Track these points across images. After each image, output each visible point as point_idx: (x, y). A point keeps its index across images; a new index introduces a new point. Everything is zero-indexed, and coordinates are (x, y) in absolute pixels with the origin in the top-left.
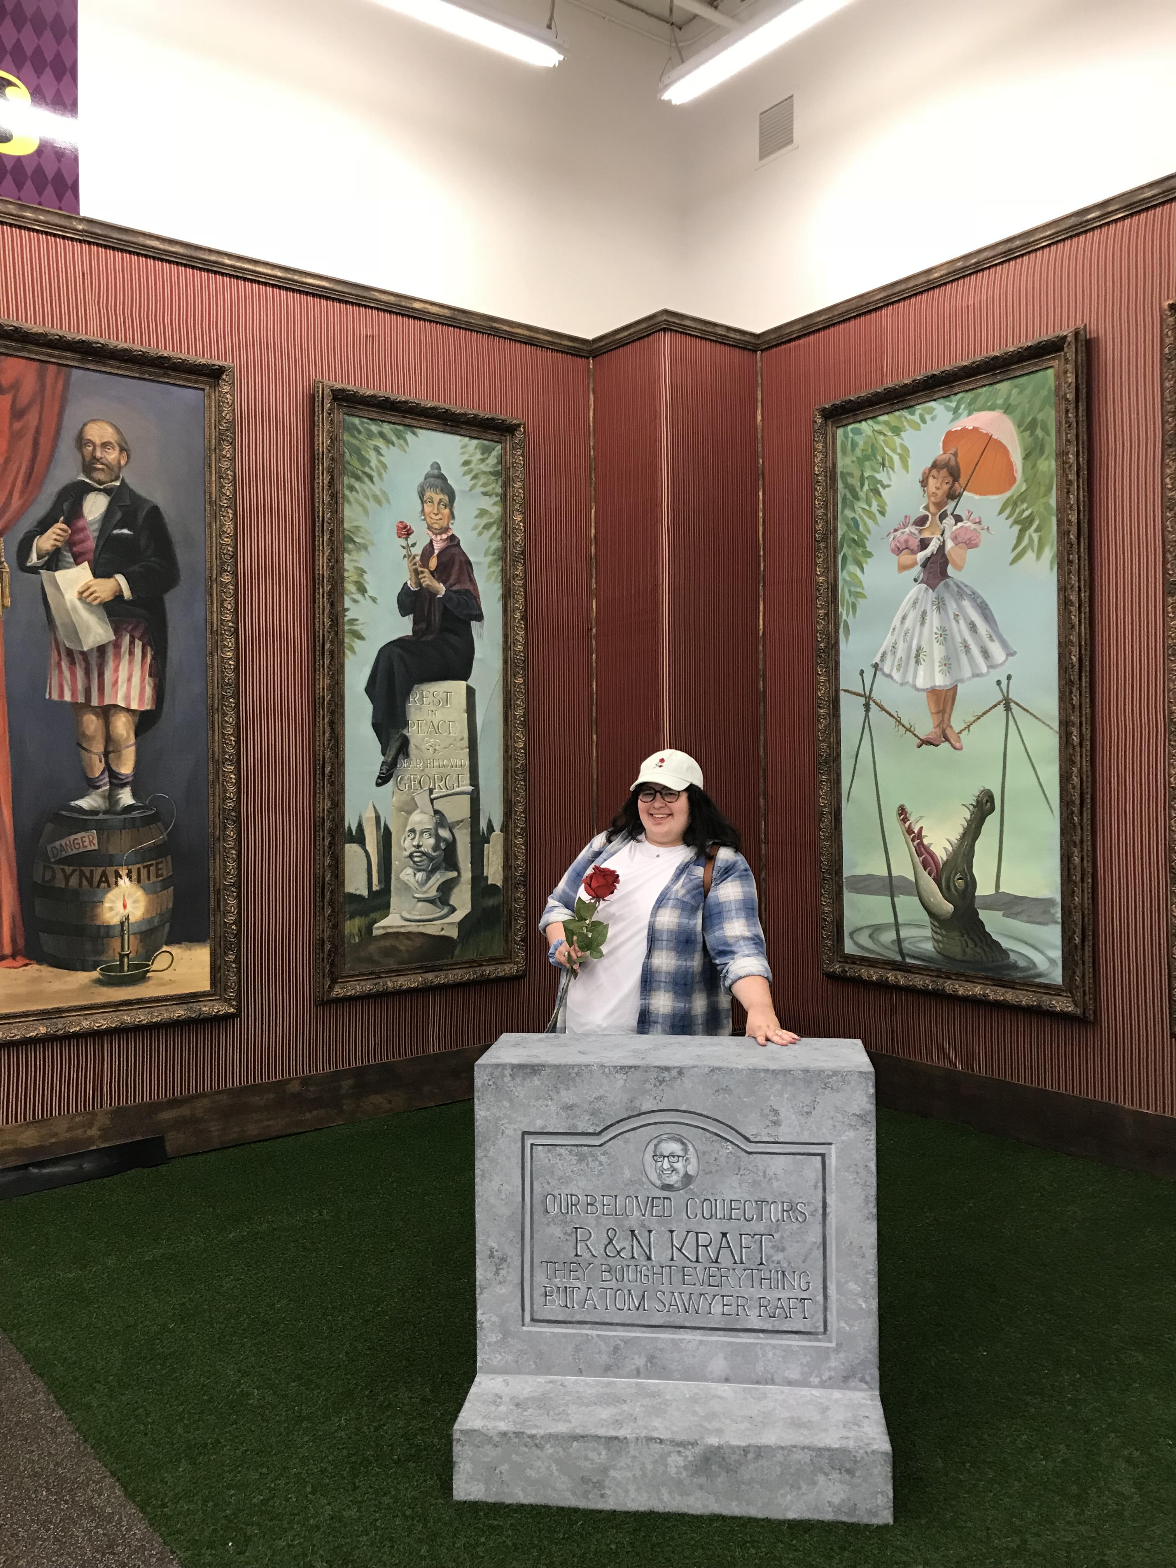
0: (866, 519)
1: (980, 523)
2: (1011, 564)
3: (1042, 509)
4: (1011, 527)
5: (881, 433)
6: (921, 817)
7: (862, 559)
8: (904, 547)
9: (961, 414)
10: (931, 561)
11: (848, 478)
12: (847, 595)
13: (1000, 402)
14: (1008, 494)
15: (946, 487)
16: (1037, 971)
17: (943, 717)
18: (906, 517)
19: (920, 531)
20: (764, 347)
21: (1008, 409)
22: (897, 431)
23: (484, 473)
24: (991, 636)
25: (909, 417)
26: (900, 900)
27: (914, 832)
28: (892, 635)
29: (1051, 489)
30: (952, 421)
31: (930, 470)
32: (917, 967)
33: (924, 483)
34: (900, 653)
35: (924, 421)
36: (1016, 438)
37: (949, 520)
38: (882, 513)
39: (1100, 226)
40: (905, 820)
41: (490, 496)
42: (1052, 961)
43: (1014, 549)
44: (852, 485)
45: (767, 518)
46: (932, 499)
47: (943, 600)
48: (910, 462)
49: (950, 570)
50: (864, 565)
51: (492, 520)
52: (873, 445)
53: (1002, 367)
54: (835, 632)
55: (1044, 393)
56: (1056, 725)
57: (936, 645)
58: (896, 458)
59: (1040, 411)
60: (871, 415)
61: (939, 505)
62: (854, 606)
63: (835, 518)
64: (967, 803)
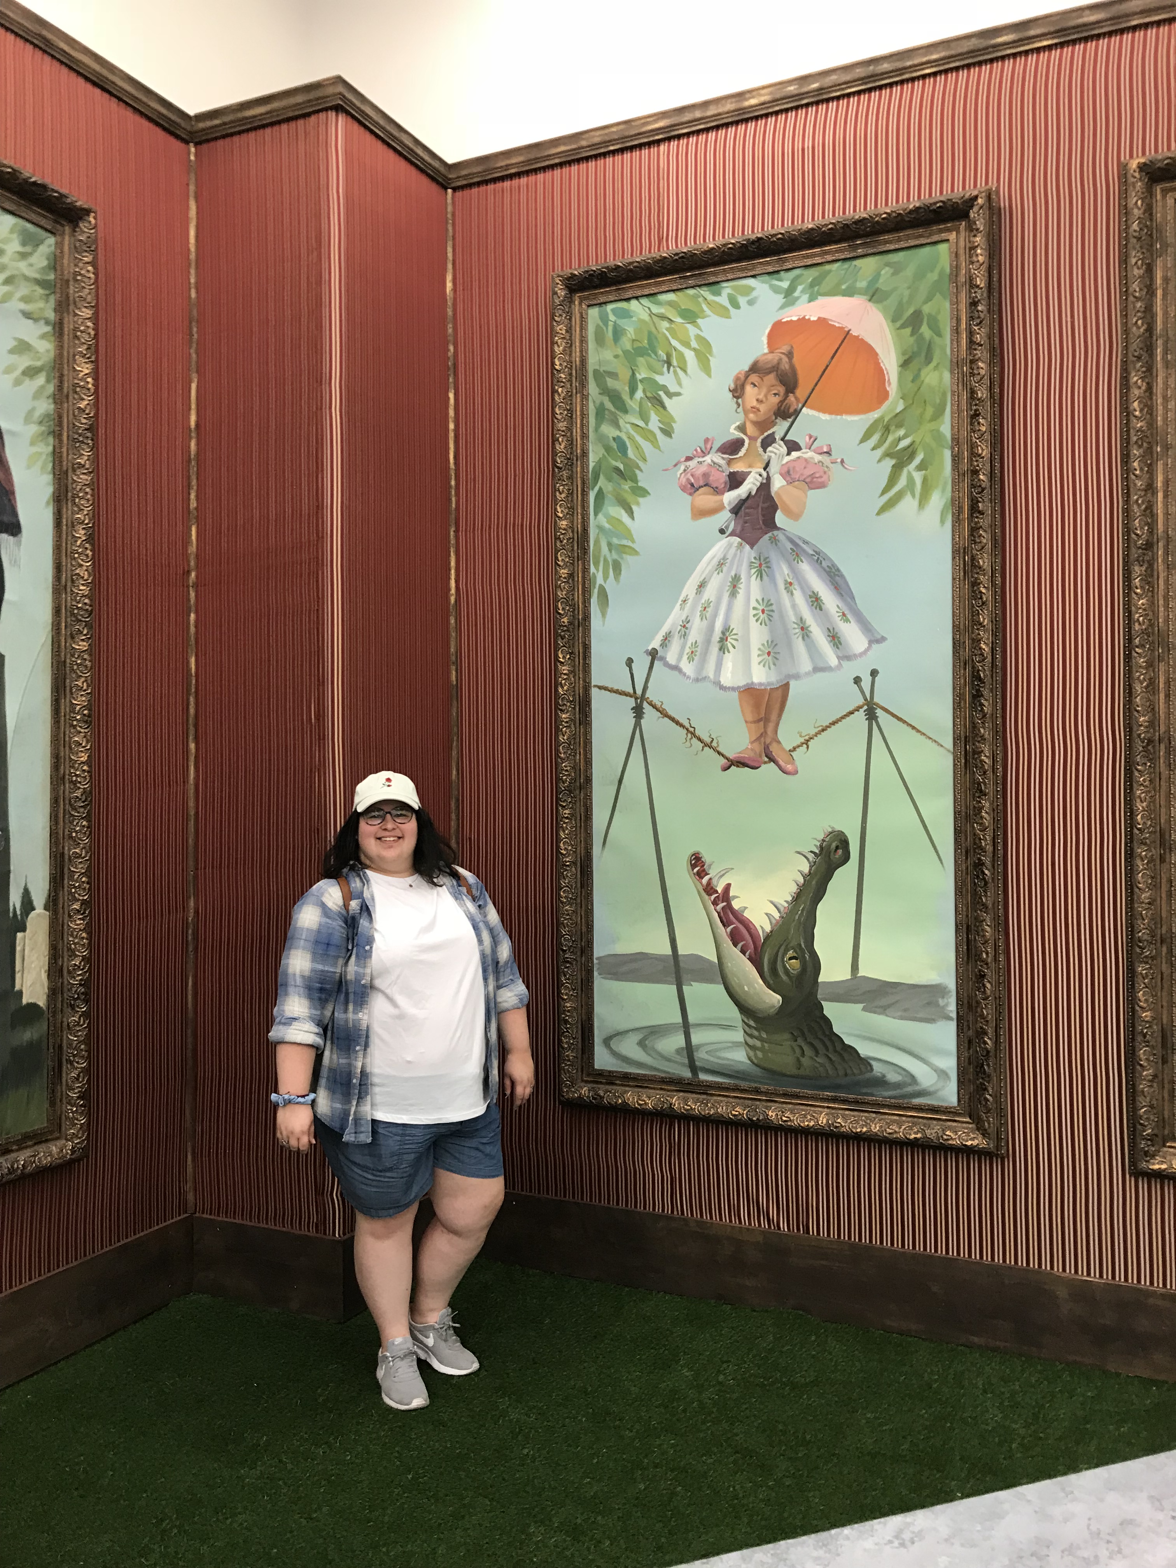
0: (639, 439)
1: (828, 453)
2: (878, 514)
3: (928, 439)
4: (879, 461)
5: (663, 317)
6: (728, 871)
7: (630, 498)
8: (702, 483)
9: (798, 298)
10: (746, 505)
11: (608, 380)
12: (605, 549)
13: (862, 284)
14: (875, 415)
15: (775, 400)
16: (917, 1088)
17: (765, 727)
18: (707, 440)
19: (729, 463)
20: (459, 184)
21: (875, 295)
22: (691, 316)
23: (26, 278)
24: (844, 614)
25: (710, 297)
26: (694, 990)
27: (717, 892)
28: (682, 608)
29: (944, 410)
30: (782, 307)
31: (747, 375)
32: (719, 1087)
33: (738, 392)
34: (695, 635)
35: (736, 306)
36: (889, 337)
37: (778, 449)
38: (668, 432)
39: (1014, 55)
40: (701, 875)
41: (36, 320)
42: (942, 1074)
43: (884, 492)
44: (615, 390)
45: (462, 430)
46: (751, 416)
47: (767, 561)
48: (713, 362)
49: (780, 519)
50: (634, 508)
51: (39, 364)
52: (650, 333)
53: (867, 235)
54: (584, 602)
55: (933, 276)
56: (948, 743)
57: (754, 626)
58: (689, 355)
59: (926, 302)
60: (647, 291)
61: (763, 425)
62: (617, 567)
63: (585, 436)
64: (805, 851)
